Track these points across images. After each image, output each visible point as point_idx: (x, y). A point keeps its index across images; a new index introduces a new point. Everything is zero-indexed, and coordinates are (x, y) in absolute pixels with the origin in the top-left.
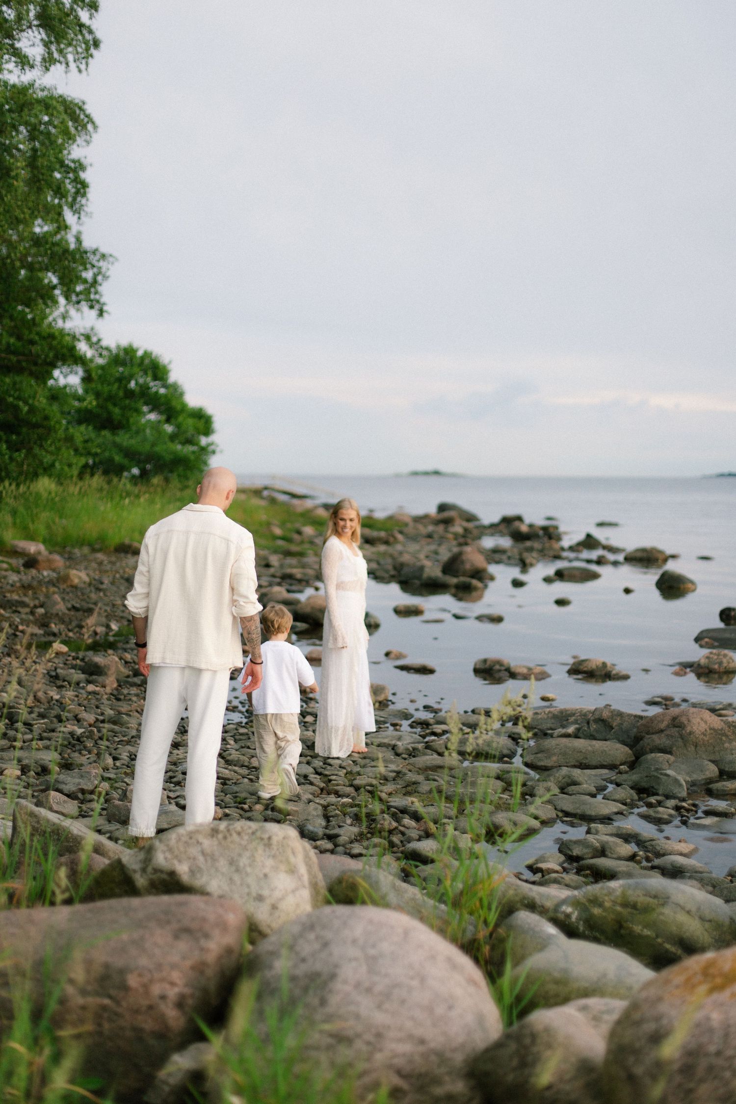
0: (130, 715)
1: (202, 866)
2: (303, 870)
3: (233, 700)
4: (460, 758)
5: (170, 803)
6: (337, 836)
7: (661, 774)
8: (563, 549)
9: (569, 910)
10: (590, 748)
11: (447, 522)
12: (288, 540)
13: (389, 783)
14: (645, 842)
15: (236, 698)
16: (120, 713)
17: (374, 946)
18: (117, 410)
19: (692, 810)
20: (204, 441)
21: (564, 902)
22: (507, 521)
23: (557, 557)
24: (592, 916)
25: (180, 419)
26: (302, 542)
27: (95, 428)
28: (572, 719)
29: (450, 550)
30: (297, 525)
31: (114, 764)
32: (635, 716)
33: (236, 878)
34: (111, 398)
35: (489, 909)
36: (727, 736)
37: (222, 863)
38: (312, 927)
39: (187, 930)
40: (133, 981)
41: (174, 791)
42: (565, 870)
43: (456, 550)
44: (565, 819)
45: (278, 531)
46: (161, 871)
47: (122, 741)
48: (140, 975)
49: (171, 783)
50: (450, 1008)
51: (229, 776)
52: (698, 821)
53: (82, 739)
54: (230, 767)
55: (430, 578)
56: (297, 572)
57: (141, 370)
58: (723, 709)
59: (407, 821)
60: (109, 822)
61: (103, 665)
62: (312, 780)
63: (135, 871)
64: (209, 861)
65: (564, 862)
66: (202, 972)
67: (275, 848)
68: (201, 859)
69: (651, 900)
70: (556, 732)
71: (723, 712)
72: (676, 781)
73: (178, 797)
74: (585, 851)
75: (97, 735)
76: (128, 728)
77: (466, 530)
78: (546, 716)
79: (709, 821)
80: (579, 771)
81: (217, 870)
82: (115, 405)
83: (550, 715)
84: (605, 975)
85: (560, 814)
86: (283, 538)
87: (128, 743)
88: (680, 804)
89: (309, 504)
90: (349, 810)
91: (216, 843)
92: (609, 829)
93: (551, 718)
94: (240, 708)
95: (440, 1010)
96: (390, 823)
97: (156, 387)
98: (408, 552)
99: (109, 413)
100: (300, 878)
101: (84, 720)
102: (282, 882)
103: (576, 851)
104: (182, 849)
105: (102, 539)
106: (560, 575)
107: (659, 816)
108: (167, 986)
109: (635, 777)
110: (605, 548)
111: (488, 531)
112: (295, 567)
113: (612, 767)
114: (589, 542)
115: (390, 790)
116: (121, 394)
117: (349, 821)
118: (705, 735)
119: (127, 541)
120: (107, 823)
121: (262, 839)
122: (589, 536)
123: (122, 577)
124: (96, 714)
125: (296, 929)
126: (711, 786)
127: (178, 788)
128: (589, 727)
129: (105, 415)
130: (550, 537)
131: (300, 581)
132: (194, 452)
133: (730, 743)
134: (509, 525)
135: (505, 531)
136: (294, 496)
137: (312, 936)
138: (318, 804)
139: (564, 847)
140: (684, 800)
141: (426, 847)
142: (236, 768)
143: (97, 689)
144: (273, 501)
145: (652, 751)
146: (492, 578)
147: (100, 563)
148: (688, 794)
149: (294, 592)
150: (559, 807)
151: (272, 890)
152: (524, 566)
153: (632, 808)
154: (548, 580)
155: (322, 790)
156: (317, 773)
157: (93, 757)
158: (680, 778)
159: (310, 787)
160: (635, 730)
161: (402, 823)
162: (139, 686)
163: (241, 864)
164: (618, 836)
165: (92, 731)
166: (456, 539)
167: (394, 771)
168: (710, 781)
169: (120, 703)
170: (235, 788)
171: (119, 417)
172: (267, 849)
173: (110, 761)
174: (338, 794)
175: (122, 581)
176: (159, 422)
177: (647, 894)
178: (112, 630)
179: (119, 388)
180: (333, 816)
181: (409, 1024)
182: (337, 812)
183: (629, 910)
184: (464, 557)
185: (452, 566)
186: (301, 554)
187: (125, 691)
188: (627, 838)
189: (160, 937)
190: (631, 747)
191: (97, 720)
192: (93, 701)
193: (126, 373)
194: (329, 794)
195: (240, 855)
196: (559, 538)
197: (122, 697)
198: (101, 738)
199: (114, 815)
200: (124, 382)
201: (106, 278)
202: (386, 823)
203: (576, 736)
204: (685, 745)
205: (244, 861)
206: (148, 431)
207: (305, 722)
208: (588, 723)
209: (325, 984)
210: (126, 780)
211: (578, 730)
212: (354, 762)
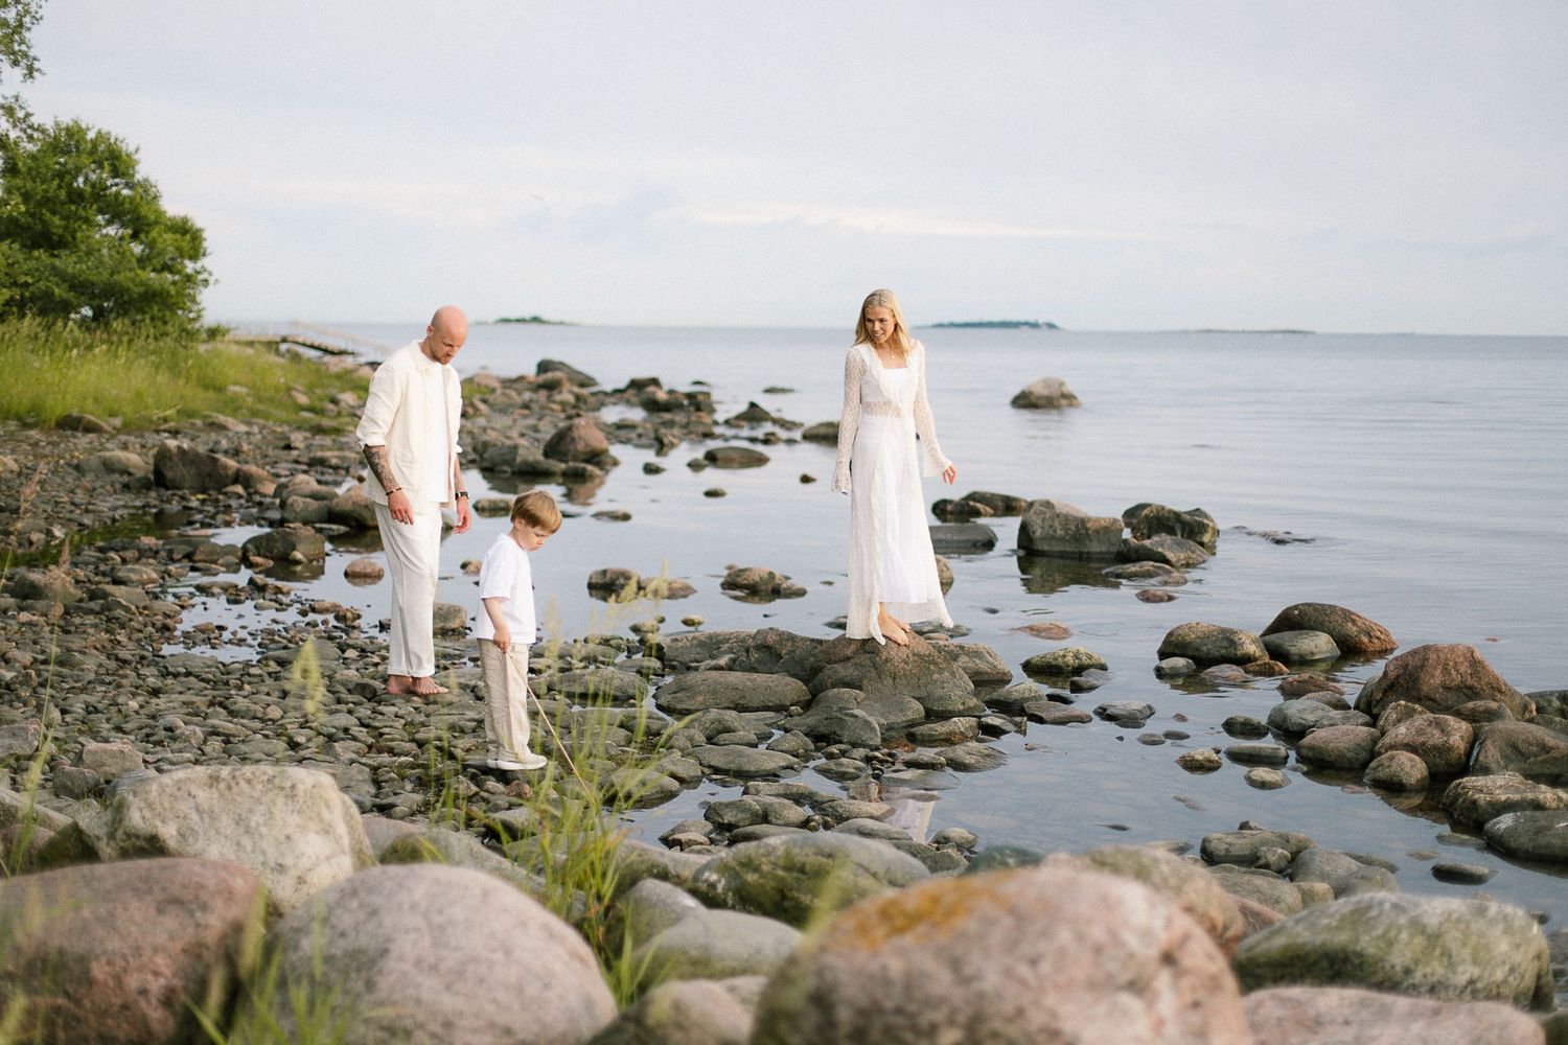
0: (85, 653)
1: (196, 828)
2: (341, 829)
3: (239, 630)
4: (569, 701)
5: (147, 768)
6: (392, 806)
7: (847, 715)
8: (716, 423)
9: (714, 877)
10: (749, 683)
11: (551, 387)
12: (320, 412)
13: (466, 737)
14: (823, 803)
15: (243, 627)
16: (69, 650)
17: (440, 912)
18: (57, 220)
19: (887, 761)
20: (190, 267)
21: (706, 867)
22: (637, 385)
23: (708, 435)
24: (745, 883)
25: (154, 234)
26: (339, 414)
27: (23, 246)
28: (725, 647)
29: (556, 426)
30: (333, 391)
31: (63, 720)
32: (812, 640)
33: (247, 842)
34: (46, 201)
35: (604, 875)
36: (936, 664)
37: (226, 823)
38: (354, 893)
39: (178, 902)
40: (99, 971)
41: (152, 753)
42: (712, 842)
43: (562, 425)
44: (714, 777)
45: (303, 400)
46: (137, 837)
47: (74, 688)
48: (109, 963)
49: (148, 742)
50: (547, 986)
51: (234, 732)
52: (895, 775)
53: (13, 687)
54: (235, 720)
55: (525, 463)
56: (332, 456)
57: (94, 162)
58: (933, 632)
59: (492, 784)
60: (57, 796)
61: (42, 584)
62: (356, 734)
63: (98, 838)
64: (207, 820)
65: (711, 833)
66: (199, 957)
67: (301, 801)
68: (195, 817)
69: (824, 860)
70: (703, 665)
71: (932, 635)
72: (867, 723)
73: (159, 760)
74: (740, 816)
75: (35, 680)
76: (83, 670)
77: (578, 398)
78: (688, 644)
79: (909, 774)
80: (734, 713)
81: (218, 832)
82: (54, 213)
83: (695, 642)
84: (758, 951)
85: (707, 771)
86: (310, 409)
87: (83, 690)
88: (871, 754)
89: (349, 362)
90: (409, 772)
91: (216, 795)
92: (775, 787)
93: (697, 646)
94: (250, 640)
95: (532, 990)
96: (469, 787)
97: (118, 188)
98: (493, 429)
99: (44, 223)
100: (337, 840)
101: (16, 660)
102: (312, 846)
103: (728, 818)
104: (167, 805)
105: (36, 409)
106: (712, 458)
107: (843, 769)
108: (149, 977)
109: (811, 719)
110: (775, 421)
111: (612, 400)
112: (330, 449)
113: (779, 708)
114: (754, 414)
115: (468, 746)
116: (63, 194)
117: (409, 786)
118: (907, 663)
119: (75, 412)
120: (53, 797)
121: (282, 789)
122: (753, 405)
123: (69, 465)
124: (33, 652)
125: (332, 898)
126: (913, 730)
127: (158, 748)
128: (748, 657)
129: (39, 227)
130: (698, 409)
131: (336, 468)
132: (174, 283)
133: (940, 674)
134: (640, 389)
135: (634, 399)
136: (326, 351)
137: (354, 904)
138: (364, 764)
139: (711, 812)
140: (877, 749)
141: (519, 817)
142: (245, 721)
143: (35, 618)
144: (296, 357)
145: (834, 686)
146: (616, 463)
147: (36, 444)
148: (884, 740)
149: (326, 483)
150: (704, 762)
151: (298, 857)
152: (661, 447)
153: (807, 761)
154: (695, 466)
155: (370, 747)
156: (363, 725)
157: (30, 710)
158: (870, 719)
159: (353, 743)
160: (812, 659)
161: (486, 787)
162: (98, 613)
163: (253, 824)
164: (785, 796)
165: (28, 676)
166: (564, 411)
167: (475, 720)
168: (913, 724)
169: (69, 637)
170: (243, 748)
171: (60, 231)
172: (289, 802)
173: (56, 714)
174: (391, 751)
175: (70, 470)
176: (122, 238)
177: (819, 852)
178: (56, 538)
179: (60, 187)
180: (385, 781)
181: (490, 1008)
182: (392, 775)
183: (795, 874)
184: (575, 434)
185: (557, 446)
186: (338, 431)
187: (77, 621)
188: (799, 799)
189: (137, 912)
190: (806, 682)
191: (35, 660)
192: (29, 635)
193: (70, 166)
194: (380, 752)
195: (251, 811)
196: (712, 411)
197: (73, 629)
198: (43, 685)
199: (65, 787)
200: (68, 178)
201: (36, 19)
202: (462, 787)
203: (730, 668)
204: (880, 678)
205: (256, 819)
206: (105, 251)
207: (345, 659)
208: (747, 651)
209: (373, 962)
210: (80, 739)
211: (734, 661)
212: (416, 709)
